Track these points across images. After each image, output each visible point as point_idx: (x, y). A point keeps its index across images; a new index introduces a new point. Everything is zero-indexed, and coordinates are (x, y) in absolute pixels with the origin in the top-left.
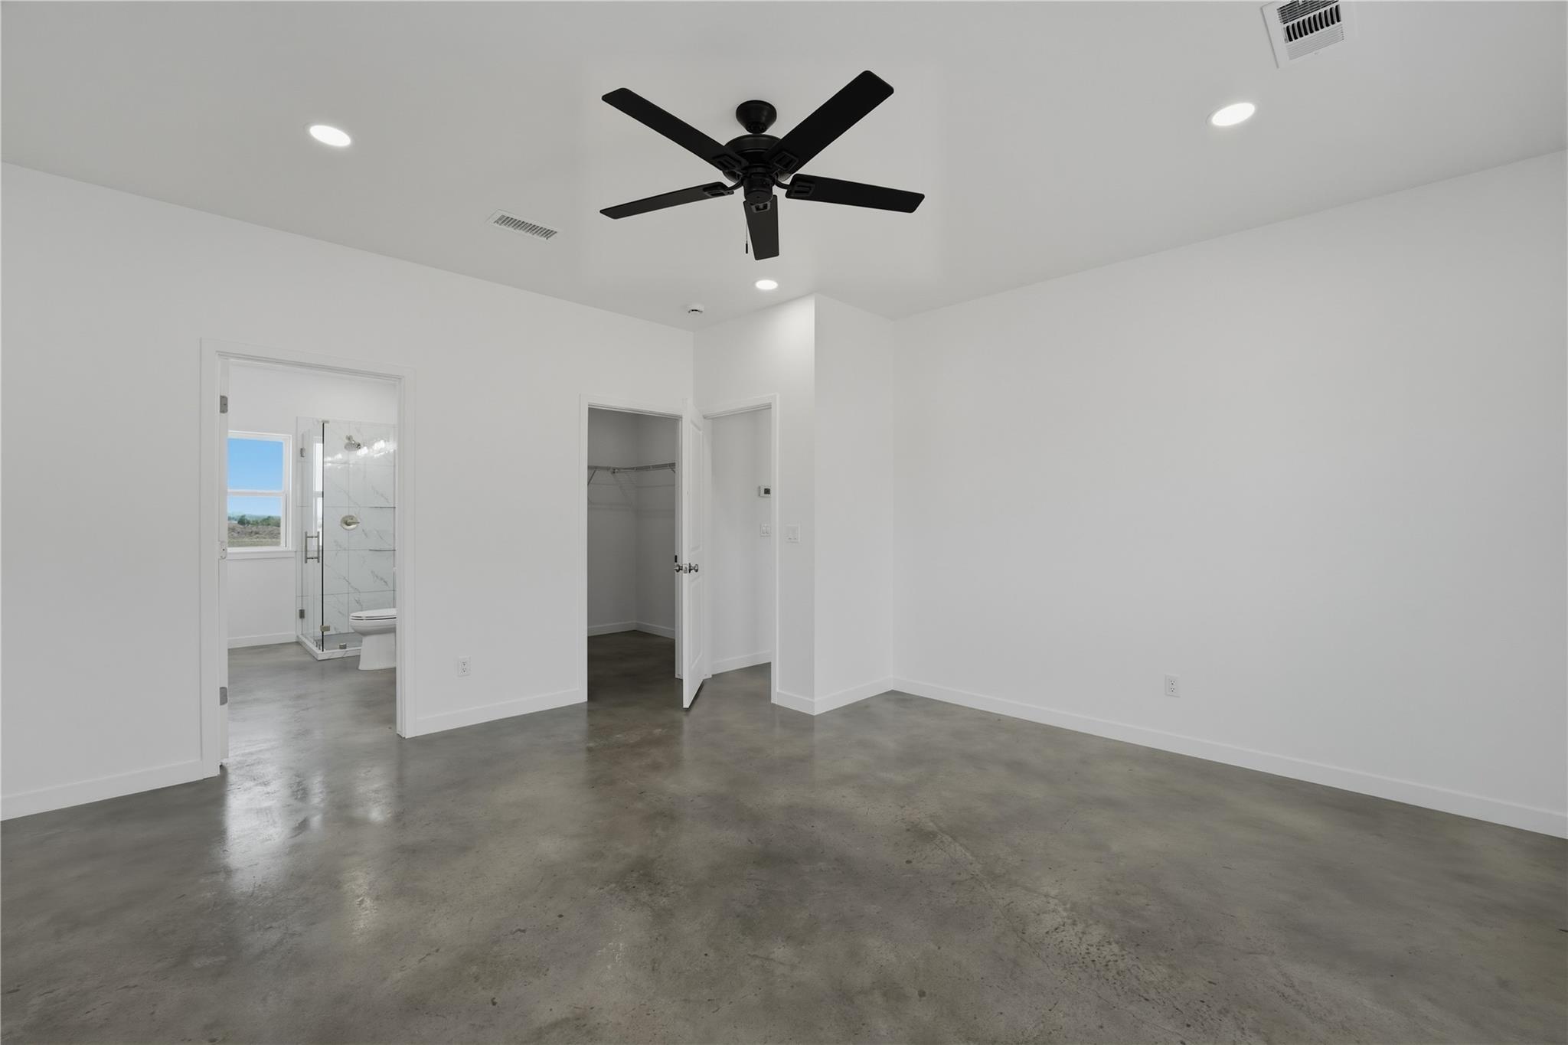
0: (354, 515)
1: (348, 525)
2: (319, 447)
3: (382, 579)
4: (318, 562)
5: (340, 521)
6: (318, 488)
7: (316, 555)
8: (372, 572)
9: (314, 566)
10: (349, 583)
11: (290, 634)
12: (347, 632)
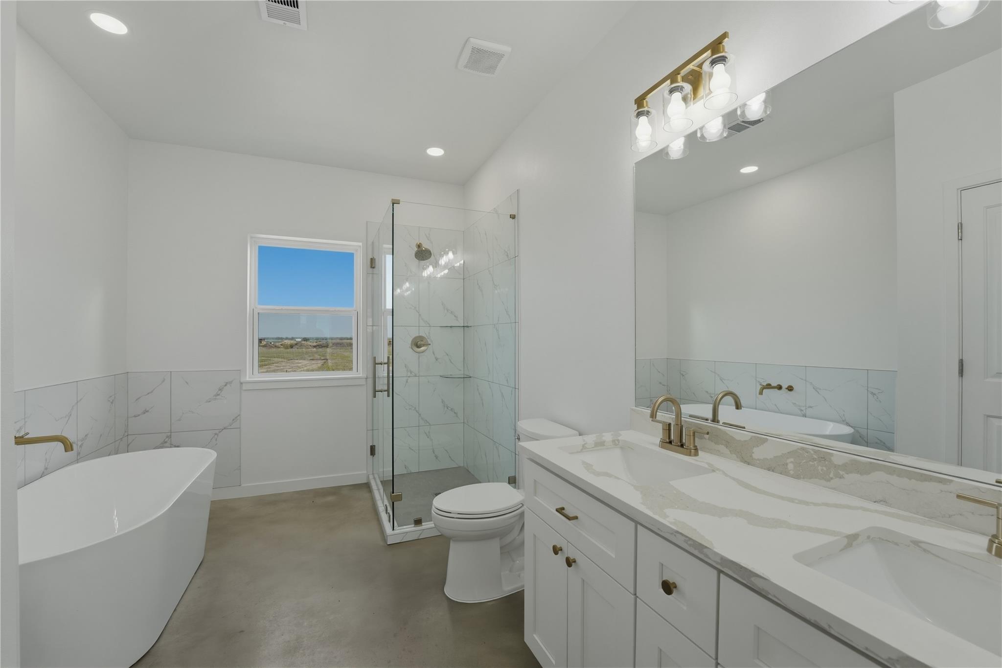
0: (425, 336)
1: (418, 347)
2: (389, 258)
3: (452, 409)
4: (388, 396)
5: (410, 342)
6: (389, 306)
7: (386, 388)
8: (443, 401)
9: (383, 399)
10: (420, 415)
11: (358, 475)
12: (418, 471)
